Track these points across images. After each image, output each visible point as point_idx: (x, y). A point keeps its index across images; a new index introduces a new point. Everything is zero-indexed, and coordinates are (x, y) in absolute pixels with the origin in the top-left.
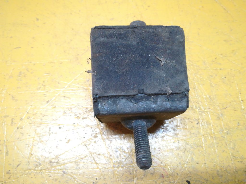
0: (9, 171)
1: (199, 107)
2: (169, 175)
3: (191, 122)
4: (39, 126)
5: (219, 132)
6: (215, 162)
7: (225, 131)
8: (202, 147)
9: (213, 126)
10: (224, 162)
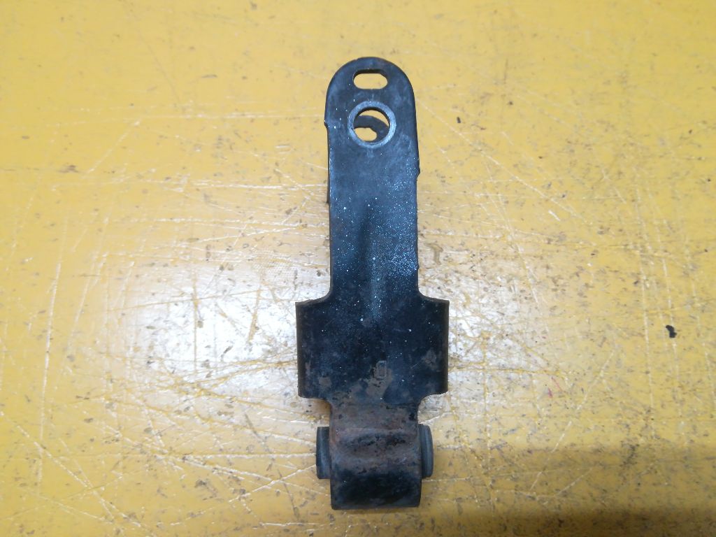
0: (207, 361)
1: (642, 246)
2: (565, 392)
3: (621, 278)
4: (271, 266)
5: (685, 305)
6: (669, 371)
7: (699, 305)
8: (643, 336)
9: (671, 290)
10: (690, 372)
